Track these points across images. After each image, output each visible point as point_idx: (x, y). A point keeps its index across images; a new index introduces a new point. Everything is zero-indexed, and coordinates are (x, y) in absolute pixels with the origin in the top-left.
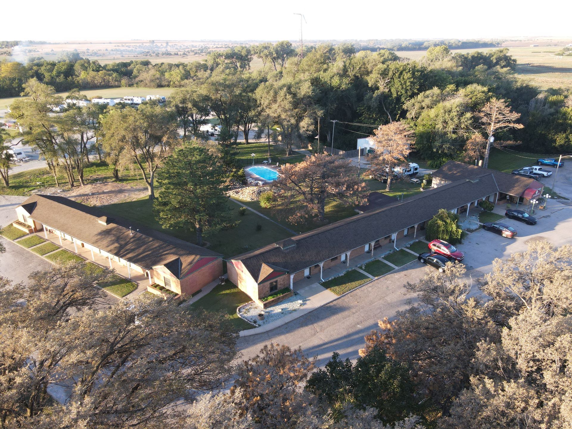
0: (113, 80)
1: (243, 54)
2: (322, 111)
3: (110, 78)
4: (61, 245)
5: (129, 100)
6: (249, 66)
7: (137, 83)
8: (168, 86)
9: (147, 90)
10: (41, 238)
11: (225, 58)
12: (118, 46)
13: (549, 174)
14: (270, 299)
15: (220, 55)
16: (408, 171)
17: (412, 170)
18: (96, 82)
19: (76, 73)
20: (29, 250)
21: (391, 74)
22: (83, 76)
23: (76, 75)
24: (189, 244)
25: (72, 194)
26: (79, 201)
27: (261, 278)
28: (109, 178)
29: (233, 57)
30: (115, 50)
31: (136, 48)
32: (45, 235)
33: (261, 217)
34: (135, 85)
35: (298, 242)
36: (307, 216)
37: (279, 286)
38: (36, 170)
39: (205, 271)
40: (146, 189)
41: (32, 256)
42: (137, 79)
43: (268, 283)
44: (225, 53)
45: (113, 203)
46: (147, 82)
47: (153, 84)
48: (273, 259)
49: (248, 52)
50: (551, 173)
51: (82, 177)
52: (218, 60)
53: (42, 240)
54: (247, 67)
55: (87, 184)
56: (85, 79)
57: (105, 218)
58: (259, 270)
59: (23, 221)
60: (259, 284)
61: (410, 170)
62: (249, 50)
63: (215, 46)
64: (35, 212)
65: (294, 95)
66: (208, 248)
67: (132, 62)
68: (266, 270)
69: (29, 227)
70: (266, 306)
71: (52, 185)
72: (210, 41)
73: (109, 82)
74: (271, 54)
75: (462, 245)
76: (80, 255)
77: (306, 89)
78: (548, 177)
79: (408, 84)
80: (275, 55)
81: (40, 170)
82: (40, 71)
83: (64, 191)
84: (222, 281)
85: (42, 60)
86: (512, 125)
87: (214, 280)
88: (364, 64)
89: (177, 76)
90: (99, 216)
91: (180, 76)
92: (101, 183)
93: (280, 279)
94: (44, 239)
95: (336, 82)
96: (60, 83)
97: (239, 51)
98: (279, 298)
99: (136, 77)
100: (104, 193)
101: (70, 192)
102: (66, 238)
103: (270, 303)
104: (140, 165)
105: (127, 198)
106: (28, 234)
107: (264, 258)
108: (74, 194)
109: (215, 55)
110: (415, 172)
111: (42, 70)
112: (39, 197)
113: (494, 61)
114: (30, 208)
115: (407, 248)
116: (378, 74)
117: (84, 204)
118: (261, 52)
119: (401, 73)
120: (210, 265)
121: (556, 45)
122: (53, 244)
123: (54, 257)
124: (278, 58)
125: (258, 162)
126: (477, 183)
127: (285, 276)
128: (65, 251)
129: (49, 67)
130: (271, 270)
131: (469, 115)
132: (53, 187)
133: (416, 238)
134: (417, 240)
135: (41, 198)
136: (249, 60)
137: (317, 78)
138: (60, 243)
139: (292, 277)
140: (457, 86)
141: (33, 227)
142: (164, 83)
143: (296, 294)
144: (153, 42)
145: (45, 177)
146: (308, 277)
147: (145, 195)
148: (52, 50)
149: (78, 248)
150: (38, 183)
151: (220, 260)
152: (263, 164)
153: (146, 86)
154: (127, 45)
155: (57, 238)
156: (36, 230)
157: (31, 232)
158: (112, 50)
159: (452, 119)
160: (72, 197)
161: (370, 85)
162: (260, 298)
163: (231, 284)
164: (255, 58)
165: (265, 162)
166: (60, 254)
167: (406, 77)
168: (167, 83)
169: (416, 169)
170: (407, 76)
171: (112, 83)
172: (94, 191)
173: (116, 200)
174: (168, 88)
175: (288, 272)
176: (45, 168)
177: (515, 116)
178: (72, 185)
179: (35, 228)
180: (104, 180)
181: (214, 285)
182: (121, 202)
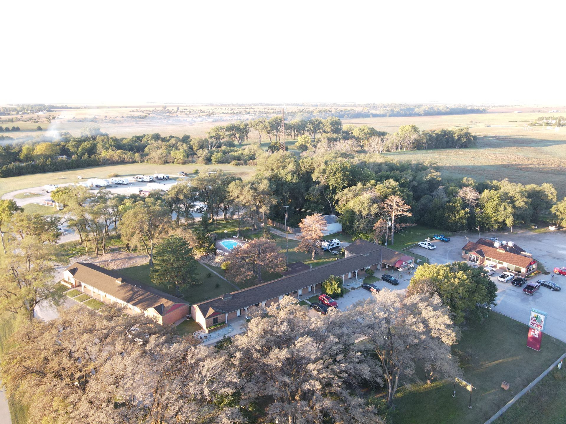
0: (127, 157)
1: (241, 127)
2: (276, 200)
3: (126, 156)
4: (92, 296)
5: (140, 178)
6: (247, 136)
7: (147, 160)
8: (173, 162)
9: (155, 166)
10: (79, 291)
11: (226, 131)
12: (133, 111)
13: (433, 248)
14: (213, 328)
15: (221, 128)
16: (331, 245)
17: (335, 245)
18: (114, 159)
19: (98, 152)
20: (73, 298)
21: (327, 173)
22: (103, 154)
23: (97, 153)
24: (171, 296)
25: (97, 262)
26: (102, 266)
27: (208, 315)
28: (122, 248)
29: (233, 130)
30: (130, 117)
31: (149, 114)
32: (82, 289)
33: (221, 278)
34: (146, 162)
35: (234, 295)
36: (245, 279)
37: (219, 321)
38: (72, 242)
39: (178, 312)
40: (148, 257)
41: (75, 302)
42: (148, 157)
43: (212, 319)
44: (225, 127)
45: (125, 267)
46: (156, 160)
47: (160, 161)
48: (216, 304)
49: (246, 125)
50: (435, 247)
51: (104, 249)
52: (220, 132)
53: (80, 292)
54: (245, 138)
55: (108, 253)
56: (104, 157)
57: (120, 279)
58: (207, 311)
59: (67, 280)
60: (206, 319)
61: (333, 245)
62: (247, 124)
63: (221, 112)
64: (76, 274)
65: (255, 190)
66: (182, 299)
67: (144, 135)
68: (211, 311)
69: (71, 284)
70: (209, 332)
71: (84, 254)
72: (217, 105)
73: (124, 159)
74: (266, 127)
75: (342, 298)
76: (104, 302)
77: (264, 185)
78: (433, 249)
79: (339, 181)
80: (269, 129)
81: (74, 242)
82: (66, 146)
83: (92, 258)
84: (188, 318)
85: (69, 136)
86: (405, 213)
87: (183, 317)
88: (312, 163)
89: (181, 155)
90: (117, 277)
91: (182, 155)
92: (117, 253)
93: (219, 317)
94: (81, 292)
95: (289, 178)
96: (84, 160)
97: (238, 124)
98: (218, 328)
99: (147, 154)
100: (118, 259)
101: (96, 259)
102: (95, 291)
103: (212, 330)
104: (144, 243)
105: (134, 264)
106: (71, 289)
107: (211, 305)
108: (98, 261)
109: (217, 128)
110: (337, 246)
111: (69, 146)
112: (79, 264)
113: (456, 138)
114: (73, 271)
115: (307, 300)
116: (319, 173)
117: (105, 268)
118: (257, 125)
119: (335, 173)
120: (181, 308)
121: (539, 111)
122: (87, 295)
123: (89, 303)
124: (272, 130)
125: (230, 236)
126: (367, 257)
127: (223, 315)
128: (95, 300)
129: (75, 143)
130: (213, 311)
131: (375, 206)
132: (84, 255)
133: (315, 293)
134: (315, 295)
135: (80, 265)
136: (247, 132)
137: (276, 174)
138: (92, 294)
139: (227, 315)
140: (377, 182)
141: (74, 284)
142: (169, 160)
143: (229, 326)
144: (166, 107)
145: (78, 247)
146: (239, 317)
147: (145, 261)
148: (74, 118)
149: (103, 298)
150: (74, 252)
151: (187, 305)
152: (232, 238)
153: (154, 162)
154: (142, 109)
155: (90, 291)
156: (76, 286)
157: (73, 287)
158: (128, 117)
159: (364, 209)
160: (98, 262)
161: (314, 180)
162: (207, 327)
163: (192, 319)
164: (252, 129)
165: (234, 236)
166: (92, 301)
167: (337, 176)
168: (172, 160)
169: (338, 244)
170: (339, 175)
171: (127, 160)
172: (113, 258)
173: (127, 266)
174: (172, 164)
175: (224, 313)
176: (78, 240)
177: (406, 207)
178: (98, 254)
179: (75, 285)
180: (118, 250)
181: (183, 320)
182: (130, 267)
